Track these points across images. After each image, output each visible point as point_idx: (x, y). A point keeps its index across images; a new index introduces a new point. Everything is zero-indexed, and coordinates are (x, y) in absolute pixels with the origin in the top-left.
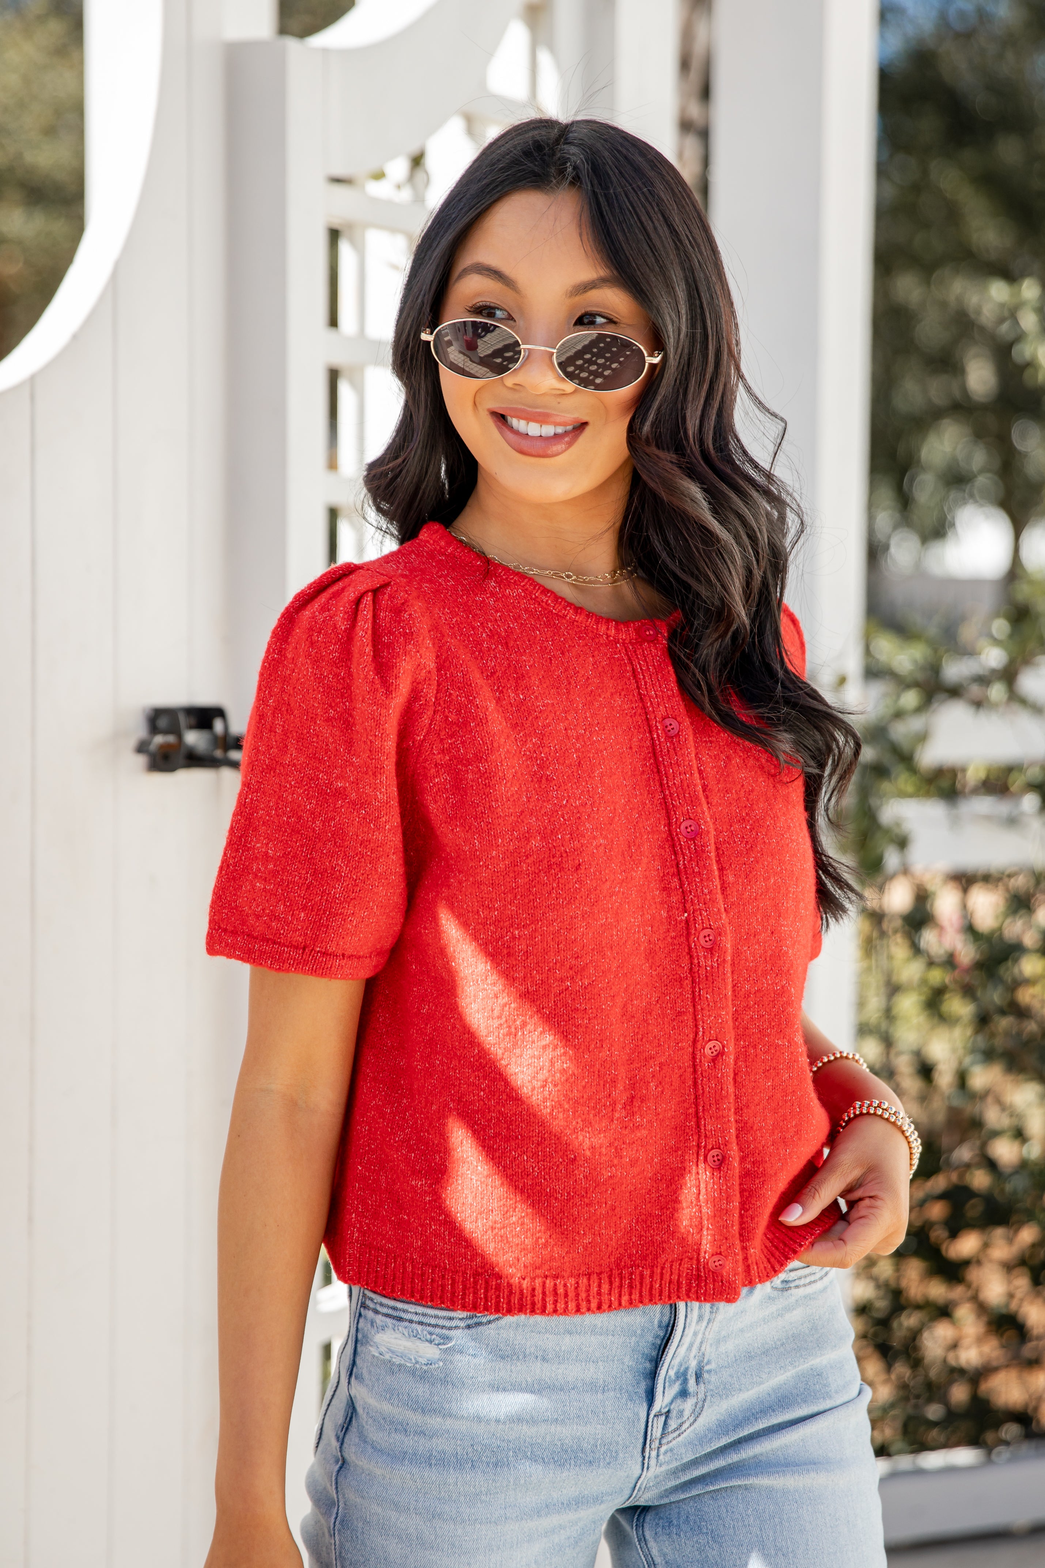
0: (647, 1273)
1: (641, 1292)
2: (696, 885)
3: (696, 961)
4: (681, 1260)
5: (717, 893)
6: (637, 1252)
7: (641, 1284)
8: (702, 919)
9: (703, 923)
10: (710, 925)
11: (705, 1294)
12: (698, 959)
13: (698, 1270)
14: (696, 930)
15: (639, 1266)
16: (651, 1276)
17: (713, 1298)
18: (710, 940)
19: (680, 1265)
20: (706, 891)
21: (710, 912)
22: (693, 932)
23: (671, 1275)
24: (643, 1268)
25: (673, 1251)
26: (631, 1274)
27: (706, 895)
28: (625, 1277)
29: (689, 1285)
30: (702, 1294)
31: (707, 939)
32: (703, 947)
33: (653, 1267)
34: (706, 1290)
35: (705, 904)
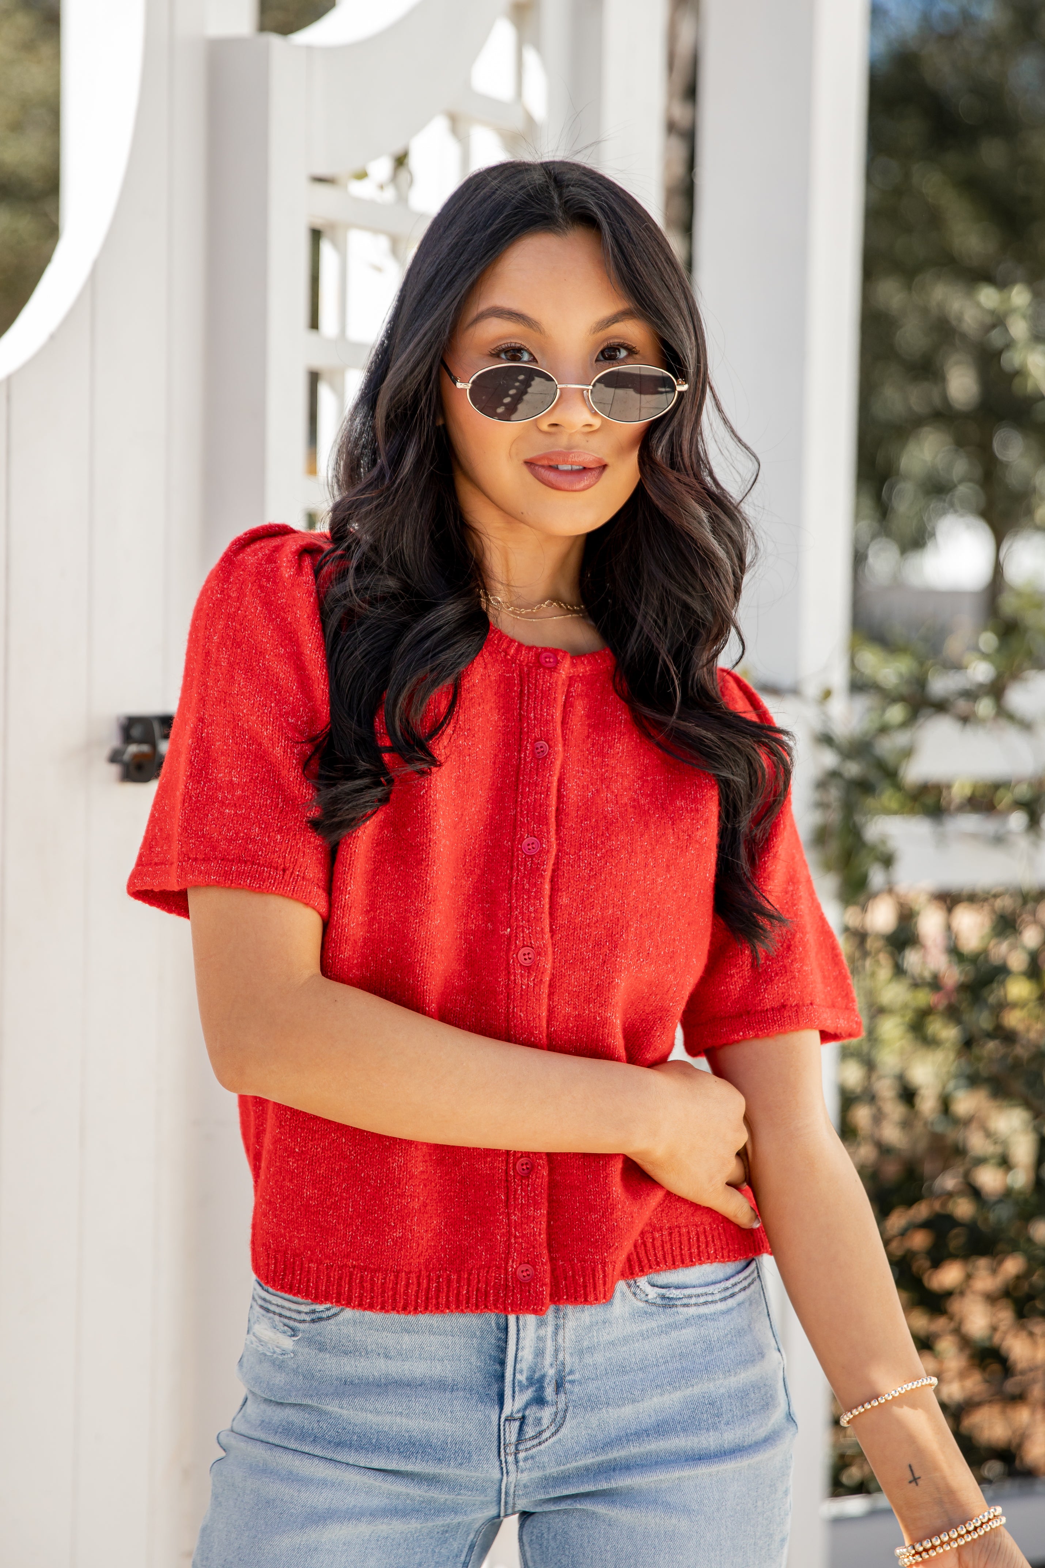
0: (454, 1277)
1: (448, 1297)
2: (523, 901)
3: (512, 978)
4: (489, 1268)
5: (542, 913)
6: (445, 1256)
7: (448, 1287)
8: (523, 937)
9: (524, 940)
10: (531, 943)
11: (512, 1305)
12: (515, 976)
13: (506, 1279)
14: (516, 947)
15: (446, 1270)
16: (458, 1281)
17: (520, 1309)
18: (530, 959)
19: (488, 1272)
20: (532, 909)
21: (532, 931)
22: (513, 948)
23: (479, 1282)
24: (450, 1272)
25: (480, 1257)
26: (439, 1277)
27: (531, 912)
28: (433, 1280)
29: (496, 1294)
30: (509, 1304)
31: (527, 957)
32: (521, 965)
33: (460, 1271)
34: (513, 1300)
35: (529, 921)
